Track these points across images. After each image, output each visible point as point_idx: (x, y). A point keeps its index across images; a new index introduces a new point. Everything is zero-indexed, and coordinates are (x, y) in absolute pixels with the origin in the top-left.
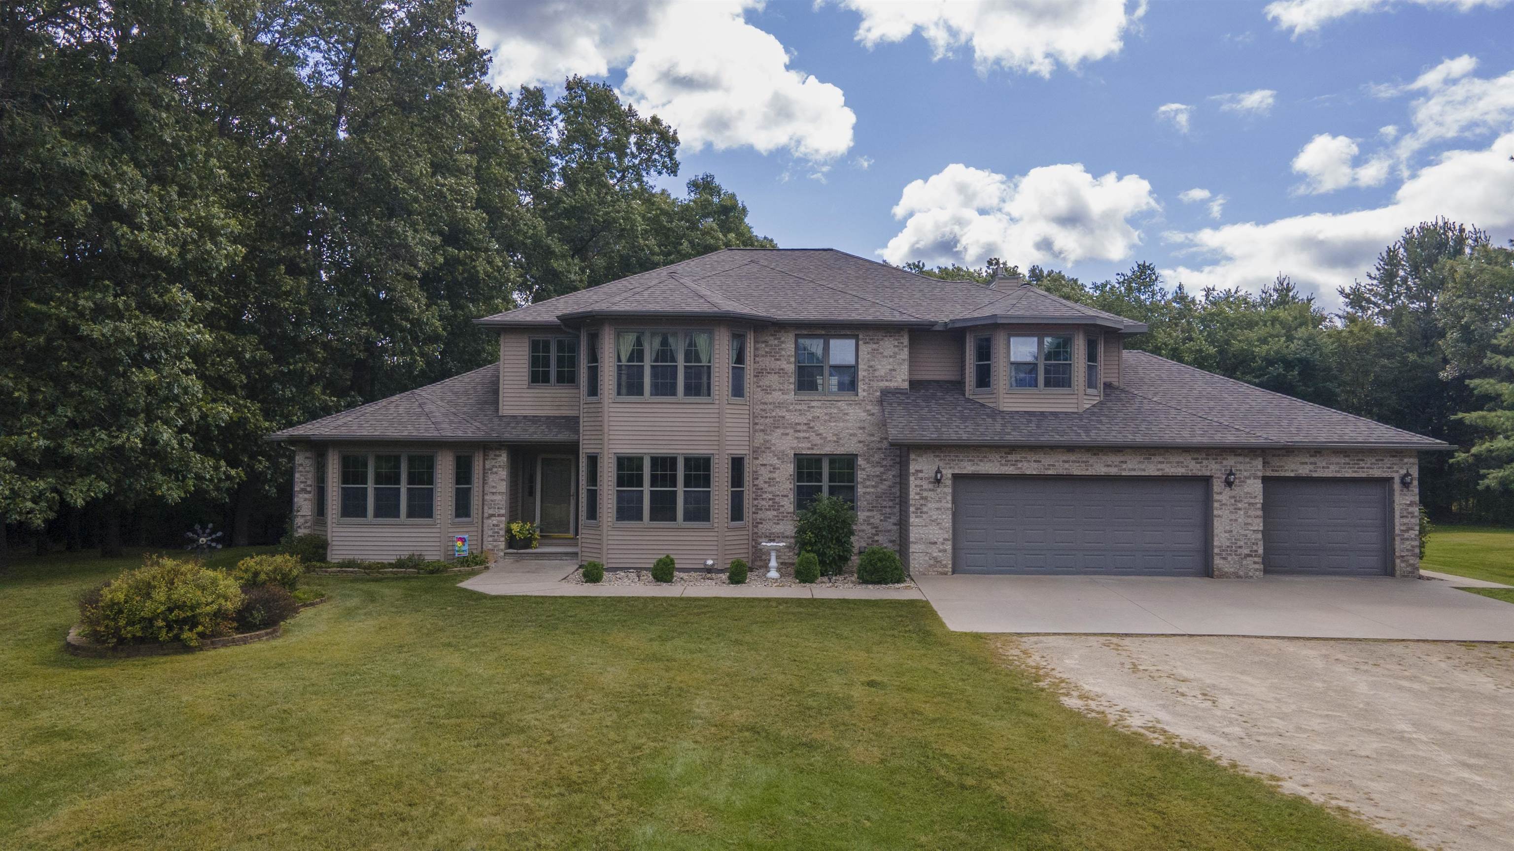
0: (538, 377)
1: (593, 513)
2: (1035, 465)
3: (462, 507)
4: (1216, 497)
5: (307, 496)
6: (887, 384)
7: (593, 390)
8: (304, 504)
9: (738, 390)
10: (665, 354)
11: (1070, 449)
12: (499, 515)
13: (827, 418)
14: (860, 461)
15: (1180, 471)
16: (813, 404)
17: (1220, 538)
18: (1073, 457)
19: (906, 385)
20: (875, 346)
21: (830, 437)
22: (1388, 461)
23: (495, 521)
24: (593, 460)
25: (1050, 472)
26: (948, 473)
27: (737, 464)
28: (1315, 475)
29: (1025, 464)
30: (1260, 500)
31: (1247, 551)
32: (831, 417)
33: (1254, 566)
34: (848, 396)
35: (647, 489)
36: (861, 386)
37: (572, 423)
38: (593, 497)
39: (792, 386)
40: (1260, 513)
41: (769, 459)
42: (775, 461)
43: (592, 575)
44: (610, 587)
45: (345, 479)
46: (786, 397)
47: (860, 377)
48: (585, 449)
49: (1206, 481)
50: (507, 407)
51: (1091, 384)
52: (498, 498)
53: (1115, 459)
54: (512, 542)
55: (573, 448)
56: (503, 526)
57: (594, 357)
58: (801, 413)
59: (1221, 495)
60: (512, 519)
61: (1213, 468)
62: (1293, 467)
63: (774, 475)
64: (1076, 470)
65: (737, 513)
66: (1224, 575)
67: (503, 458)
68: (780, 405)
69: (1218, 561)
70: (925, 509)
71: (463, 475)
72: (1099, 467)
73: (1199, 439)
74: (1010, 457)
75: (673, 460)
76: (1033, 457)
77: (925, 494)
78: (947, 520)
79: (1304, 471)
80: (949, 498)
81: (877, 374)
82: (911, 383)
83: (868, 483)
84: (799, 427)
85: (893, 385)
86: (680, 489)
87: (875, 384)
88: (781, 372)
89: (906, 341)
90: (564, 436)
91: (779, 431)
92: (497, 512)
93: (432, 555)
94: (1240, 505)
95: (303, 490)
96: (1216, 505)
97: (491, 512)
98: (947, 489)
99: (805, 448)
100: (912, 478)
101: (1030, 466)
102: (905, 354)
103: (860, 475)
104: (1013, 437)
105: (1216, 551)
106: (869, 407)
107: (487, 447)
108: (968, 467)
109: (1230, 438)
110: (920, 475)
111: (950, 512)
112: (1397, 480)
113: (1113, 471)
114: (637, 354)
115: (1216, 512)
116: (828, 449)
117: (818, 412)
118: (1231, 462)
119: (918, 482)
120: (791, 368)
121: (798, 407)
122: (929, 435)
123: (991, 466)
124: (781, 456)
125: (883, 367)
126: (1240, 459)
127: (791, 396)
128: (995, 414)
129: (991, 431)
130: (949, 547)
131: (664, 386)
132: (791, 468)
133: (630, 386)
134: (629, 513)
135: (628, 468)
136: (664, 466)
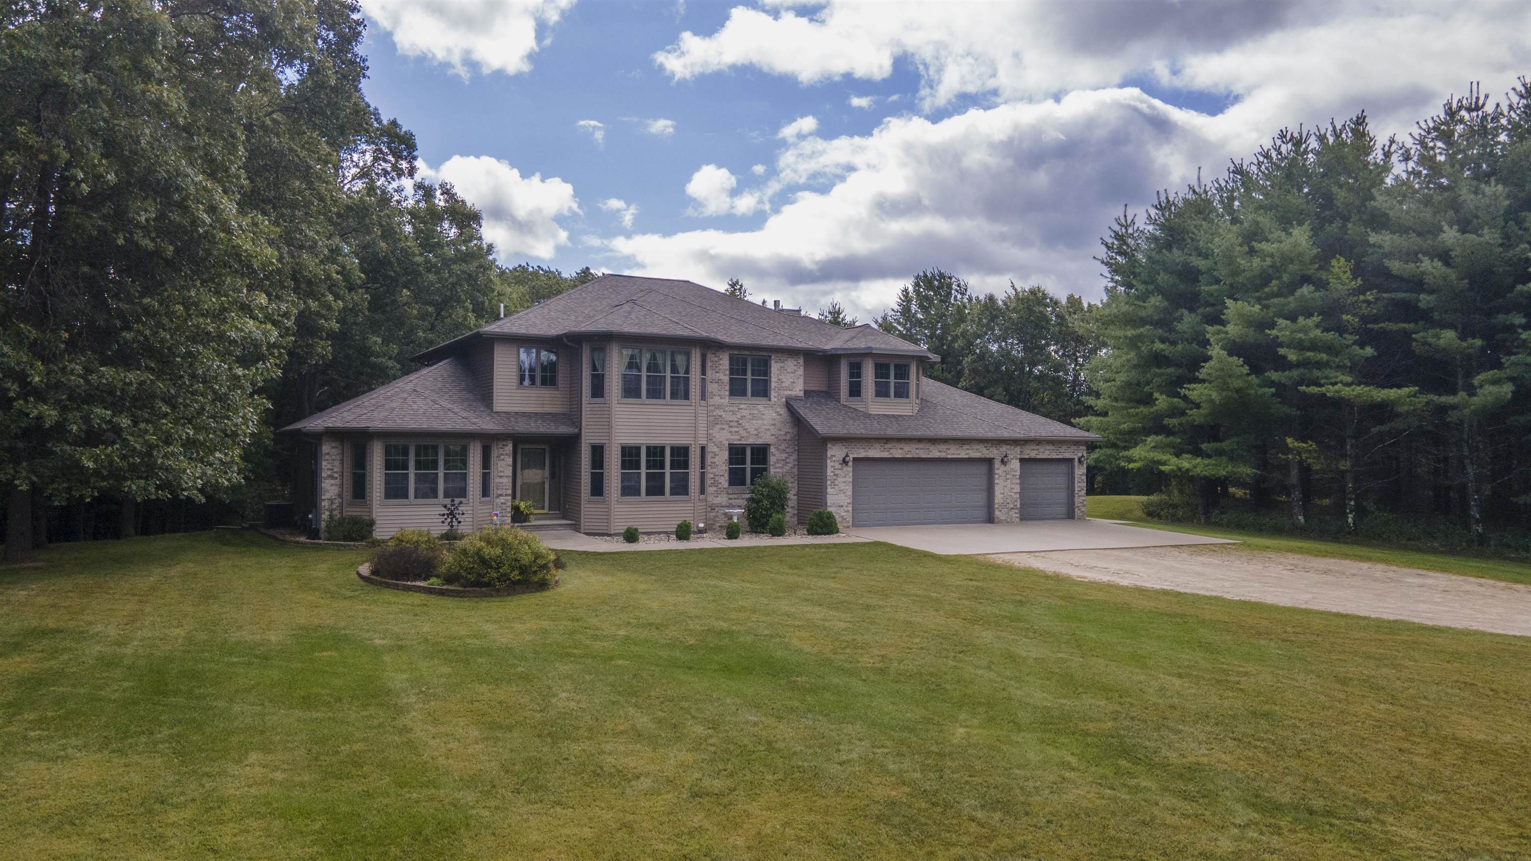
1: (597, 491)
2: (900, 451)
3: (486, 489)
4: (997, 471)
5: (333, 482)
6: (790, 393)
7: (598, 395)
8: (330, 488)
9: (703, 397)
10: (657, 365)
11: (920, 440)
12: (506, 495)
13: (751, 417)
14: (772, 449)
15: (978, 455)
16: (742, 406)
17: (998, 498)
18: (921, 446)
19: (802, 394)
20: (782, 365)
21: (753, 432)
22: (1073, 448)
23: (502, 499)
24: (595, 449)
25: (908, 456)
26: (851, 457)
27: (703, 451)
28: (1038, 457)
29: (895, 451)
30: (1018, 473)
31: (1012, 506)
32: (754, 417)
33: (1015, 514)
34: (762, 401)
35: (643, 471)
36: (773, 394)
38: (598, 478)
39: (727, 393)
40: (1018, 481)
42: (716, 449)
44: (646, 545)
45: (388, 465)
46: (723, 401)
47: (773, 387)
48: (588, 439)
49: (990, 461)
50: (500, 404)
52: (505, 480)
53: (943, 447)
55: (575, 439)
56: (509, 504)
57: (596, 366)
58: (734, 413)
59: (999, 469)
60: (514, 497)
61: (994, 453)
62: (1028, 452)
63: (715, 460)
64: (923, 455)
65: (703, 488)
66: (1000, 522)
67: (509, 448)
68: (719, 407)
69: (997, 513)
70: (837, 483)
71: (486, 461)
72: (935, 452)
74: (886, 446)
75: (662, 449)
76: (899, 446)
77: (837, 472)
78: (849, 490)
80: (851, 474)
81: (783, 385)
82: (806, 392)
83: (777, 465)
84: (732, 424)
85: (793, 393)
86: (668, 471)
87: (782, 392)
88: (719, 381)
89: (801, 361)
90: (564, 430)
91: (718, 427)
92: (504, 492)
94: (1008, 476)
95: (331, 477)
96: (996, 476)
97: (499, 492)
98: (850, 468)
99: (736, 440)
100: (829, 461)
101: (897, 452)
102: (801, 371)
103: (772, 459)
105: (996, 506)
106: (778, 410)
108: (862, 454)
109: (1004, 434)
110: (834, 458)
111: (851, 485)
112: (1076, 460)
113: (943, 455)
114: (636, 364)
115: (996, 481)
116: (751, 441)
117: (745, 413)
118: (1004, 449)
119: (832, 464)
120: (726, 379)
121: (732, 409)
122: (833, 430)
123: (875, 452)
124: (719, 445)
125: (787, 380)
126: (1008, 447)
127: (726, 400)
128: (868, 416)
129: (869, 428)
130: (850, 509)
131: (655, 393)
132: (726, 455)
133: (631, 390)
134: (629, 490)
135: (630, 455)
136: (655, 453)
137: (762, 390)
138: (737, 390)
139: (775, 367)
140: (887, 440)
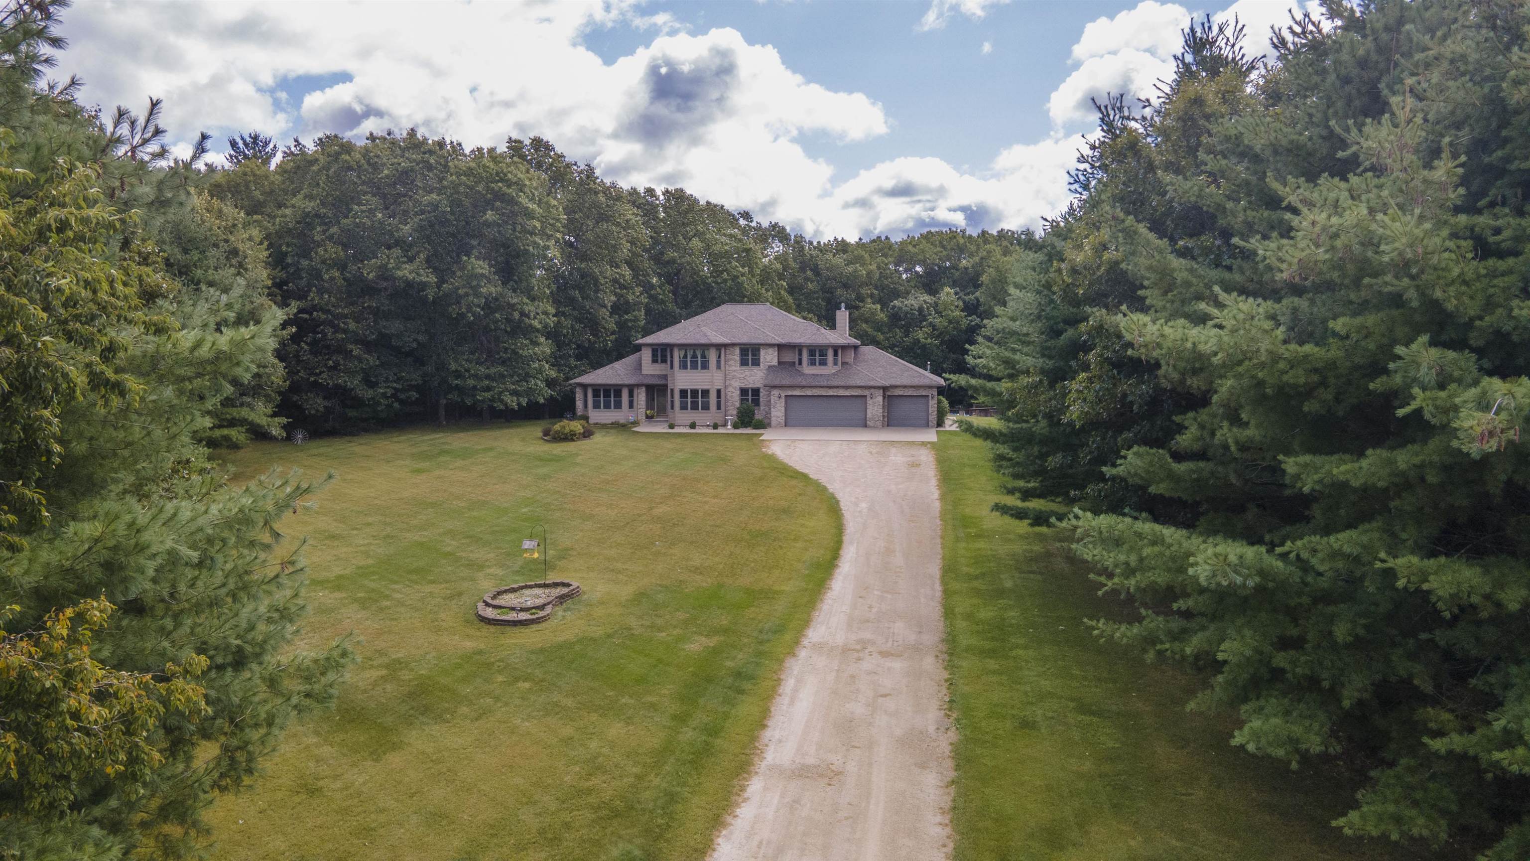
0: (655, 361)
1: (672, 408)
2: (811, 392)
3: (631, 406)
5: (581, 402)
6: (770, 363)
7: (672, 367)
8: (579, 404)
9: (719, 367)
10: (694, 356)
12: (643, 408)
13: (750, 375)
14: (760, 390)
15: (857, 394)
17: (869, 415)
18: (822, 390)
19: (777, 364)
20: (766, 351)
21: (751, 382)
22: (929, 389)
23: (641, 410)
24: (672, 390)
25: (816, 394)
26: (783, 395)
27: (719, 392)
28: (905, 394)
30: (882, 403)
32: (752, 375)
33: (879, 424)
34: (756, 368)
35: (689, 400)
36: (762, 364)
37: (665, 377)
38: (672, 402)
39: (739, 365)
40: (883, 407)
41: (731, 389)
43: (672, 426)
44: (677, 430)
45: (593, 397)
46: (736, 368)
47: (761, 361)
48: (670, 387)
49: (864, 397)
50: (644, 371)
51: (835, 364)
52: (642, 402)
53: (836, 390)
54: (647, 417)
55: (666, 386)
56: (644, 412)
57: (672, 357)
59: (869, 401)
60: (647, 409)
61: (866, 392)
62: (897, 392)
63: (732, 395)
64: (824, 394)
65: (719, 408)
66: (870, 427)
67: (644, 389)
68: (734, 371)
69: (868, 422)
70: (776, 406)
71: (631, 395)
72: (831, 393)
73: (862, 384)
74: (803, 390)
75: (698, 390)
76: (810, 389)
77: (776, 402)
78: (783, 410)
79: (901, 393)
80: (784, 403)
81: (767, 360)
82: (779, 363)
83: (762, 397)
84: (741, 379)
85: (772, 364)
86: (700, 400)
87: (766, 363)
88: (734, 361)
89: (777, 349)
90: (663, 382)
91: (735, 380)
93: (622, 421)
94: (875, 405)
95: (580, 400)
96: (868, 405)
97: (640, 407)
98: (783, 400)
99: (743, 386)
100: (773, 396)
101: (809, 392)
102: (776, 354)
103: (760, 394)
104: (804, 383)
105: (868, 419)
106: (766, 371)
107: (638, 386)
108: (790, 393)
109: (872, 383)
110: (775, 395)
111: (784, 407)
112: (931, 397)
113: (836, 394)
114: (685, 356)
115: (868, 407)
116: (751, 386)
117: (747, 373)
118: (872, 391)
119: (776, 398)
120: (736, 359)
121: (741, 372)
122: (777, 383)
123: (797, 393)
124: (735, 388)
125: (769, 358)
126: (876, 390)
127: (738, 368)
128: (803, 374)
129: (800, 381)
130: (783, 418)
131: (694, 366)
132: (738, 392)
133: (684, 366)
134: (684, 407)
135: (683, 393)
136: (695, 393)
137: (756, 363)
138: (744, 363)
139: (762, 352)
140: (803, 387)
